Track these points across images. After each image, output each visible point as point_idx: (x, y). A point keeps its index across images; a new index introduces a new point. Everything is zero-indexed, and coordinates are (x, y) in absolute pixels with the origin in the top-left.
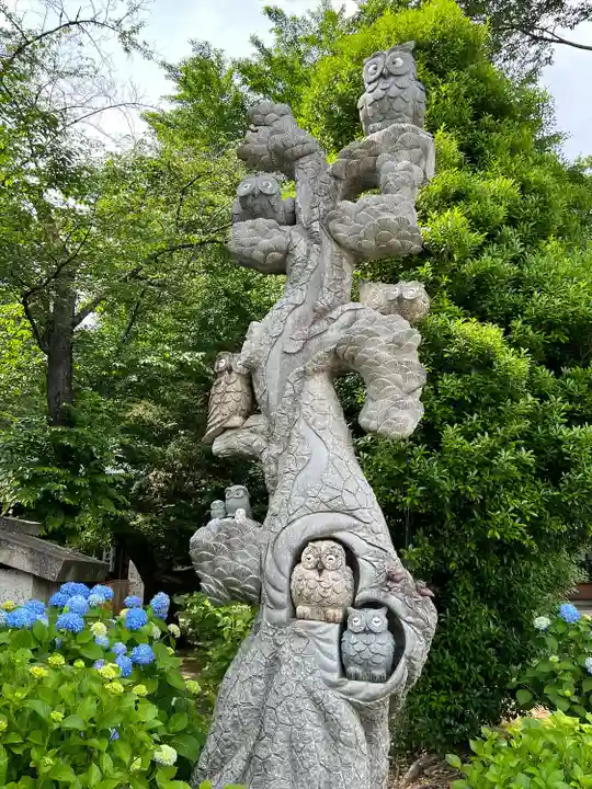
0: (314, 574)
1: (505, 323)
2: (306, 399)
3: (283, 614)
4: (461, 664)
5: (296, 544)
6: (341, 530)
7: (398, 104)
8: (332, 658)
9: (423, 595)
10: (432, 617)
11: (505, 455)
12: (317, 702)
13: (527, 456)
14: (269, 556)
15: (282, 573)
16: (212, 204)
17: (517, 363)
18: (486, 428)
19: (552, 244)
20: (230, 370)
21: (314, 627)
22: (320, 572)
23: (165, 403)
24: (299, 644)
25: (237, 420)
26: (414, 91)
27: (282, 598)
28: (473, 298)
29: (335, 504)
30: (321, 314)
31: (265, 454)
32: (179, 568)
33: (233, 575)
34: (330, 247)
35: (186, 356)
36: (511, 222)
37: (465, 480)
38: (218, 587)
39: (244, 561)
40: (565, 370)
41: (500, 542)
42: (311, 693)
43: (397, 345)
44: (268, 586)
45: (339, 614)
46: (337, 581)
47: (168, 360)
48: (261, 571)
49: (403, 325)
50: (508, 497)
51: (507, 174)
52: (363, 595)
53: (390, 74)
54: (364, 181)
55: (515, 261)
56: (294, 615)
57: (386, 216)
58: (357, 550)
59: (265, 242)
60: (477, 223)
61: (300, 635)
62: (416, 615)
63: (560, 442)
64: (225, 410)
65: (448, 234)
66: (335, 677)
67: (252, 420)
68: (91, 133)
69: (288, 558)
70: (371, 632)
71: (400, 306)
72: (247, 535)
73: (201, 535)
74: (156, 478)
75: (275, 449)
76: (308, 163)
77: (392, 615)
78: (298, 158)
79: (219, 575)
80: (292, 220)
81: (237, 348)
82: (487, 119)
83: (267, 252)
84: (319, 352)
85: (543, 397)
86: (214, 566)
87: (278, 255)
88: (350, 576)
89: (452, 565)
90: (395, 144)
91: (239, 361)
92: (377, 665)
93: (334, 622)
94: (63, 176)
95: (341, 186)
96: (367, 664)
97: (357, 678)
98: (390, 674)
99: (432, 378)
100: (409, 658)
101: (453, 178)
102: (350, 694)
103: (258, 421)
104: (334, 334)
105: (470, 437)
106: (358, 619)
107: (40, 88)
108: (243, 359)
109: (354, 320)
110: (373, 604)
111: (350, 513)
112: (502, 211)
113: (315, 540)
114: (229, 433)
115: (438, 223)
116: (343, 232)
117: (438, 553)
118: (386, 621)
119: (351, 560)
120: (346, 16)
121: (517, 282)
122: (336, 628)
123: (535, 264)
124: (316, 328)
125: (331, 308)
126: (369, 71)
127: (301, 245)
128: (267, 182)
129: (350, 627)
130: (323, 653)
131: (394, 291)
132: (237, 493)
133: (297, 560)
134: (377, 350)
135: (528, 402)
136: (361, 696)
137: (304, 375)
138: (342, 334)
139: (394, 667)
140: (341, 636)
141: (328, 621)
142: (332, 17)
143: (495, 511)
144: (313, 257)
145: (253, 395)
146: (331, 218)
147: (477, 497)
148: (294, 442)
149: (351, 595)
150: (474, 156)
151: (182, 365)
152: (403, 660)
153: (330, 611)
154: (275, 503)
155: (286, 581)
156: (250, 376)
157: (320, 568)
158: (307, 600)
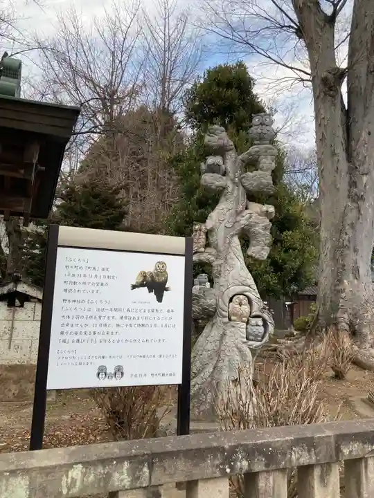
0: (238, 306)
2: (233, 244)
3: (226, 320)
5: (230, 296)
6: (246, 292)
8: (244, 334)
12: (238, 348)
14: (220, 299)
15: (225, 305)
20: (200, 230)
21: (237, 324)
22: (241, 306)
27: (225, 314)
29: (244, 283)
30: (238, 213)
31: (215, 263)
33: (206, 306)
34: (241, 188)
38: (200, 310)
39: (211, 301)
42: (237, 345)
43: (265, 228)
44: (219, 309)
45: (246, 320)
46: (246, 308)
48: (217, 305)
49: (267, 221)
52: (254, 314)
53: (264, 124)
58: (252, 299)
59: (217, 183)
61: (233, 327)
64: (198, 245)
66: (245, 340)
67: (208, 250)
69: (228, 300)
70: (258, 325)
71: (267, 214)
75: (220, 262)
77: (264, 321)
78: (228, 151)
79: (200, 306)
81: (204, 222)
83: (217, 187)
84: (238, 228)
86: (198, 303)
87: (221, 188)
88: (250, 307)
90: (267, 153)
91: (204, 227)
92: (259, 336)
93: (244, 322)
96: (257, 336)
97: (252, 340)
98: (263, 339)
100: (269, 334)
102: (250, 345)
103: (212, 250)
104: (243, 221)
106: (253, 321)
109: (250, 217)
110: (257, 317)
111: (249, 286)
114: (199, 254)
116: (247, 184)
118: (262, 322)
124: (237, 219)
125: (242, 212)
127: (230, 186)
128: (220, 160)
129: (250, 324)
130: (241, 332)
131: (265, 209)
134: (259, 229)
136: (254, 346)
137: (232, 236)
138: (246, 222)
139: (264, 337)
140: (247, 327)
141: (242, 322)
144: (236, 192)
145: (207, 240)
146: (242, 178)
148: (229, 260)
149: (249, 313)
152: (267, 334)
153: (243, 319)
155: (227, 308)
156: (208, 233)
157: (240, 304)
158: (235, 314)
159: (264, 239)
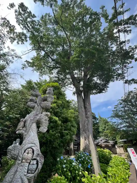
0: (27, 154)
1: (59, 117)
2: (32, 126)
3: (20, 162)
4: (47, 167)
5: (25, 149)
6: (33, 147)
7: (51, 93)
8: (26, 170)
9: (42, 157)
10: (43, 161)
11: (57, 134)
12: (22, 179)
13: (59, 134)
14: (20, 151)
15: (22, 154)
16: (27, 97)
17: (59, 122)
18: (55, 131)
19: (65, 109)
20: (22, 121)
21: (25, 164)
22: (28, 154)
23: (11, 122)
24: (21, 168)
25: (21, 128)
26: (53, 92)
27: (20, 159)
28: (56, 114)
29: (33, 142)
30: (37, 115)
31: (24, 134)
32: (5, 150)
33: (13, 155)
34: (40, 107)
35: (17, 116)
36: (61, 106)
37: (51, 138)
38: (10, 157)
39: (16, 152)
40: (65, 124)
41: (55, 147)
42: (21, 177)
43: (46, 120)
44: (19, 156)
45: (29, 161)
47: (14, 116)
48: (18, 154)
49: (47, 118)
50: (56, 140)
51: (61, 101)
52: (33, 158)
53: (50, 90)
54: (45, 100)
55: (61, 110)
56: (22, 162)
57: (47, 104)
58: (34, 150)
59: (32, 105)
60: (57, 106)
61: (22, 166)
62: (41, 161)
63: (63, 133)
64: (20, 127)
65: (54, 106)
66: (26, 174)
68: (13, 85)
69: (23, 151)
70: (34, 164)
71: (47, 115)
72: (18, 147)
73: (10, 147)
74: (6, 134)
75: (26, 133)
76: (39, 97)
77: (37, 162)
79: (11, 155)
80: (36, 103)
81: (24, 118)
82: (60, 95)
84: (35, 120)
85: (62, 127)
86: (10, 153)
87: (33, 107)
88: (32, 154)
89: (48, 151)
90: (49, 97)
91: (24, 120)
92: (33, 171)
93: (28, 163)
94: (7, 90)
95: (43, 100)
96: (31, 171)
97: (30, 173)
98: (35, 172)
99: (49, 123)
100: (38, 169)
101: (56, 100)
102: (28, 177)
103: (24, 129)
104: (38, 117)
105: (53, 132)
107: (8, 79)
108: (25, 120)
109: (41, 116)
110: (35, 159)
111: (34, 144)
112: (60, 105)
113: (28, 148)
114: (19, 130)
115: (53, 105)
116: (42, 105)
117: (46, 149)
118: (36, 162)
119: (33, 152)
120: (47, 81)
121: (61, 113)
122: (28, 164)
123: (63, 111)
124: (36, 117)
125: (38, 114)
126: (48, 89)
127: (36, 106)
128: (34, 98)
129: (30, 164)
130: (25, 169)
131: (47, 113)
132: (18, 140)
133: (25, 152)
134: (43, 120)
135: (60, 127)
136: (30, 177)
137: (33, 123)
138: (39, 118)
139: (36, 170)
140: (29, 165)
141: (27, 163)
142: (46, 81)
143: (54, 142)
144: (37, 108)
145: (25, 125)
146: (41, 103)
147: (52, 140)
148: (29, 133)
149: (32, 158)
150: (58, 98)
151: (16, 117)
152: (37, 169)
153: (28, 161)
154: (24, 142)
155: (22, 156)
156: (25, 122)
157: (28, 153)
158: (25, 159)
159: (45, 124)
